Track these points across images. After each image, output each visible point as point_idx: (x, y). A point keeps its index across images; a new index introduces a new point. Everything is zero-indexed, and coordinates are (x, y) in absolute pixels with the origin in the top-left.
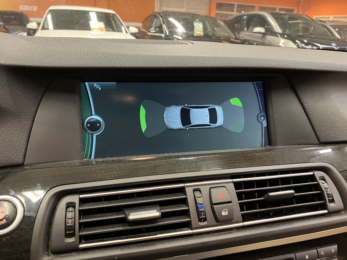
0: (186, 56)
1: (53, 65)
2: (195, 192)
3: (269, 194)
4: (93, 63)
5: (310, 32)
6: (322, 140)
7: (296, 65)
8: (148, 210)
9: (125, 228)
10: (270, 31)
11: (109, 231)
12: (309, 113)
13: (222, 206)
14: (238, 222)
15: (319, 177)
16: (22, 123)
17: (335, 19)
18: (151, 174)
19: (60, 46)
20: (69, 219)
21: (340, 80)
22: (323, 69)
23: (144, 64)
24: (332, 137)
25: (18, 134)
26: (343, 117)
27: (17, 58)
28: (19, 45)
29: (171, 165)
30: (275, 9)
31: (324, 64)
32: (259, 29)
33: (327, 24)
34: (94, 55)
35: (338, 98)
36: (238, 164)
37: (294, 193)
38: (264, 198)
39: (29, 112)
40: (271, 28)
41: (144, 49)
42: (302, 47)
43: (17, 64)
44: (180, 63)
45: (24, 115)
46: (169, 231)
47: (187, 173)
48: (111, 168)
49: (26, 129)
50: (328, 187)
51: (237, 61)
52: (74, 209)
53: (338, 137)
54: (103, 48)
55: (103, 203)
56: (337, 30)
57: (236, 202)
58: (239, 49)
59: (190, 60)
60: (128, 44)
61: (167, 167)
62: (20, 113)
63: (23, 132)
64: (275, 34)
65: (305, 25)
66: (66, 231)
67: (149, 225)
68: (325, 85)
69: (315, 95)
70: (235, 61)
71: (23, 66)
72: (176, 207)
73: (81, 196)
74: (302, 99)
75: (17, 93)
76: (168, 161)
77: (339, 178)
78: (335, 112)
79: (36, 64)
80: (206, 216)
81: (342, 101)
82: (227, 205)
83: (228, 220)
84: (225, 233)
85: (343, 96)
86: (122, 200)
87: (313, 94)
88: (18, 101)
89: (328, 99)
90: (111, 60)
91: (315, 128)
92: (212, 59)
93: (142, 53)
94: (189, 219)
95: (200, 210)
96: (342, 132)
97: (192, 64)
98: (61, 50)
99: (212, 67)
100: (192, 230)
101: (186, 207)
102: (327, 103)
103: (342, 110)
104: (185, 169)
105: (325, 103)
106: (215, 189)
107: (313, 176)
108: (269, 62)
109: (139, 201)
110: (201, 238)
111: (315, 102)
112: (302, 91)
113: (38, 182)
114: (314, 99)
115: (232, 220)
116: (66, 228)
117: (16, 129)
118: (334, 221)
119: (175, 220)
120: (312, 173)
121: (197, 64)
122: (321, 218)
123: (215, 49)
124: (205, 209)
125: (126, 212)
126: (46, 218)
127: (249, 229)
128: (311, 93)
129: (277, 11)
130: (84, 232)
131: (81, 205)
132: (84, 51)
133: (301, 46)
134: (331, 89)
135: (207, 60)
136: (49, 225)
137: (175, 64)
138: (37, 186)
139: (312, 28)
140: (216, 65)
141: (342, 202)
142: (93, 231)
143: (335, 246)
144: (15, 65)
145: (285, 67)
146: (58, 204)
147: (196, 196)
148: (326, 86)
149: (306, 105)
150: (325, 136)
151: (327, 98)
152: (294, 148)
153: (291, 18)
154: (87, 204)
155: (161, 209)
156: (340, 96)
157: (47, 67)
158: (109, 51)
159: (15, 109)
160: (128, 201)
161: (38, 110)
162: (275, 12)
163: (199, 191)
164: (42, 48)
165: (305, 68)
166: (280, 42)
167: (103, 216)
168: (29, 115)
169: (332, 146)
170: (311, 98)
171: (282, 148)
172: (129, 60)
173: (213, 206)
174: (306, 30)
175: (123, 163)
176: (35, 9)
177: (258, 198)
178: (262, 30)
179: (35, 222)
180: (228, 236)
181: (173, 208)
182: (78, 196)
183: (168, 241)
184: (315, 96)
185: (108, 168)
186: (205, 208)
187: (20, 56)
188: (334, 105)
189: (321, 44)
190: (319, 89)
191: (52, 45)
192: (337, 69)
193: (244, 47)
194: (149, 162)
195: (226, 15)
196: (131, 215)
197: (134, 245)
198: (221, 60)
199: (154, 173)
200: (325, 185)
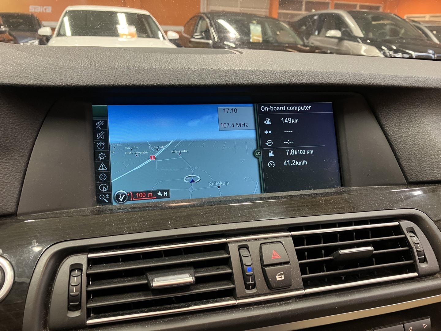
0: (229, 70)
1: (53, 83)
2: (241, 249)
3: (340, 251)
4: (107, 80)
5: (400, 35)
6: (411, 179)
7: (376, 80)
8: (179, 274)
9: (147, 298)
10: (348, 35)
11: (126, 302)
12: (394, 143)
13: (276, 268)
14: (298, 289)
15: (406, 229)
16: (14, 159)
17: (432, 19)
18: (182, 225)
19: (64, 58)
20: (73, 287)
21: (435, 100)
22: (413, 85)
23: (174, 80)
24: (425, 175)
25: (9, 173)
26: (439, 148)
27: (6, 75)
28: (10, 57)
29: (209, 213)
30: (355, 6)
31: (414, 78)
32: (334, 33)
33: (422, 25)
34: (108, 69)
35: (433, 123)
36: (298, 211)
37: (373, 250)
38: (333, 256)
39: (24, 145)
40: (350, 31)
41: (175, 61)
42: (390, 55)
43: (5, 83)
44: (222, 79)
45: (17, 149)
46: (206, 302)
47: (230, 224)
48: (130, 218)
49: (20, 167)
50: (418, 242)
51: (297, 76)
52: (80, 273)
53: (433, 175)
54: (120, 60)
55: (118, 265)
56: (435, 32)
57: (295, 262)
58: (301, 59)
59: (235, 74)
60: (154, 54)
61: (204, 217)
62: (12, 146)
63: (16, 171)
64: (354, 39)
65: (393, 27)
66: (69, 301)
67: (179, 294)
68: (416, 105)
69: (401, 119)
70: (294, 76)
71: (14, 85)
72: (216, 270)
73: (90, 256)
74: (385, 125)
75: (8, 120)
76: (206, 208)
77: (433, 230)
78: (429, 142)
79: (32, 82)
80: (255, 282)
81: (438, 128)
82: (283, 266)
83: (284, 287)
84: (280, 304)
85: (439, 121)
86: (145, 260)
87: (399, 118)
88: (9, 131)
89: (420, 125)
90: (130, 76)
91: (402, 163)
92: (264, 73)
93: (171, 66)
94: (232, 286)
95: (247, 273)
96: (437, 169)
97: (237, 81)
98: (64, 63)
99: (264, 84)
100: (236, 300)
101: (228, 270)
102: (418, 129)
103: (438, 139)
104: (227, 218)
105: (416, 129)
106: (267, 245)
107: (399, 226)
108: (340, 76)
109: (167, 262)
110: (249, 310)
111: (402, 128)
112: (385, 114)
113: (33, 238)
114: (401, 124)
115: (290, 287)
116: (69, 299)
117: (6, 168)
118: (426, 287)
119: (213, 286)
120: (397, 223)
121: (245, 79)
122: (409, 283)
123: (269, 60)
124: (254, 272)
125: (149, 277)
126: (43, 285)
127: (312, 299)
128: (397, 117)
129: (358, 9)
130: (94, 304)
131: (91, 267)
132: (95, 65)
133: (388, 54)
134: (423, 112)
135: (257, 74)
136: (47, 295)
137: (215, 80)
138: (32, 242)
139: (403, 31)
140: (269, 81)
141: (437, 261)
142: (105, 302)
143: (428, 319)
144: (3, 83)
145: (361, 82)
146: (60, 267)
147: (241, 255)
148: (418, 107)
149: (390, 133)
150: (415, 173)
151: (417, 123)
152: (373, 190)
153: (376, 18)
154: (98, 266)
155: (195, 273)
156: (435, 121)
157: (46, 86)
158: (128, 64)
159: (4, 141)
160: (152, 261)
161: (36, 142)
162: (354, 10)
163: (246, 249)
164: (39, 60)
165: (388, 84)
166: (360, 49)
167: (119, 282)
168: (23, 149)
169: (424, 187)
170: (397, 124)
171: (358, 190)
172: (154, 75)
173: (264, 267)
174: (395, 32)
175: (146, 212)
176: (49, 9)
177: (325, 257)
178: (337, 33)
179: (28, 290)
180: (284, 307)
181: (211, 271)
182: (86, 256)
183: (204, 315)
184: (402, 121)
185: (126, 218)
186: (254, 270)
187: (10, 72)
188: (428, 133)
189: (415, 51)
190: (407, 111)
191: (53, 57)
192: (431, 85)
193: (308, 57)
194: (180, 210)
195: (293, 16)
196: (155, 281)
197: (159, 320)
198: (277, 75)
199: (187, 224)
200: (415, 239)
